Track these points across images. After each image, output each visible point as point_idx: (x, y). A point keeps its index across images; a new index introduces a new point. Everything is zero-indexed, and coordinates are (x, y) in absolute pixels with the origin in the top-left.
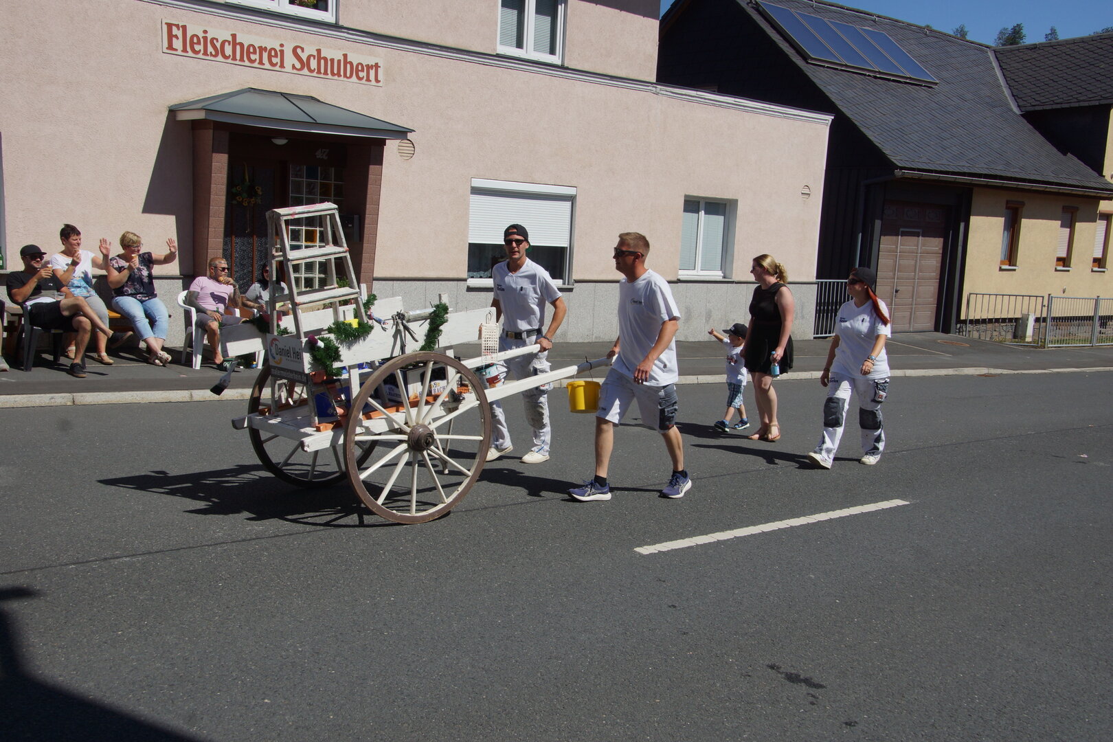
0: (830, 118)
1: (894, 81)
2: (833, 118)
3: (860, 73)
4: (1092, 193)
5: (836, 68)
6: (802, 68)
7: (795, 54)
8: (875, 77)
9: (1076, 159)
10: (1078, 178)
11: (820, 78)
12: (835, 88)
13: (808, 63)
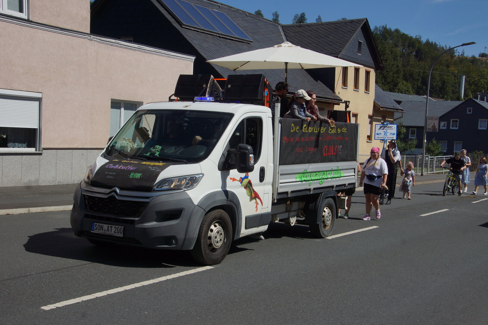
0: (193, 58)
1: (229, 39)
2: (195, 58)
3: (211, 34)
4: (330, 101)
5: (198, 31)
6: (179, 30)
7: (175, 22)
8: (220, 37)
9: (322, 84)
10: (323, 93)
11: (190, 36)
12: (198, 42)
13: (182, 27)
